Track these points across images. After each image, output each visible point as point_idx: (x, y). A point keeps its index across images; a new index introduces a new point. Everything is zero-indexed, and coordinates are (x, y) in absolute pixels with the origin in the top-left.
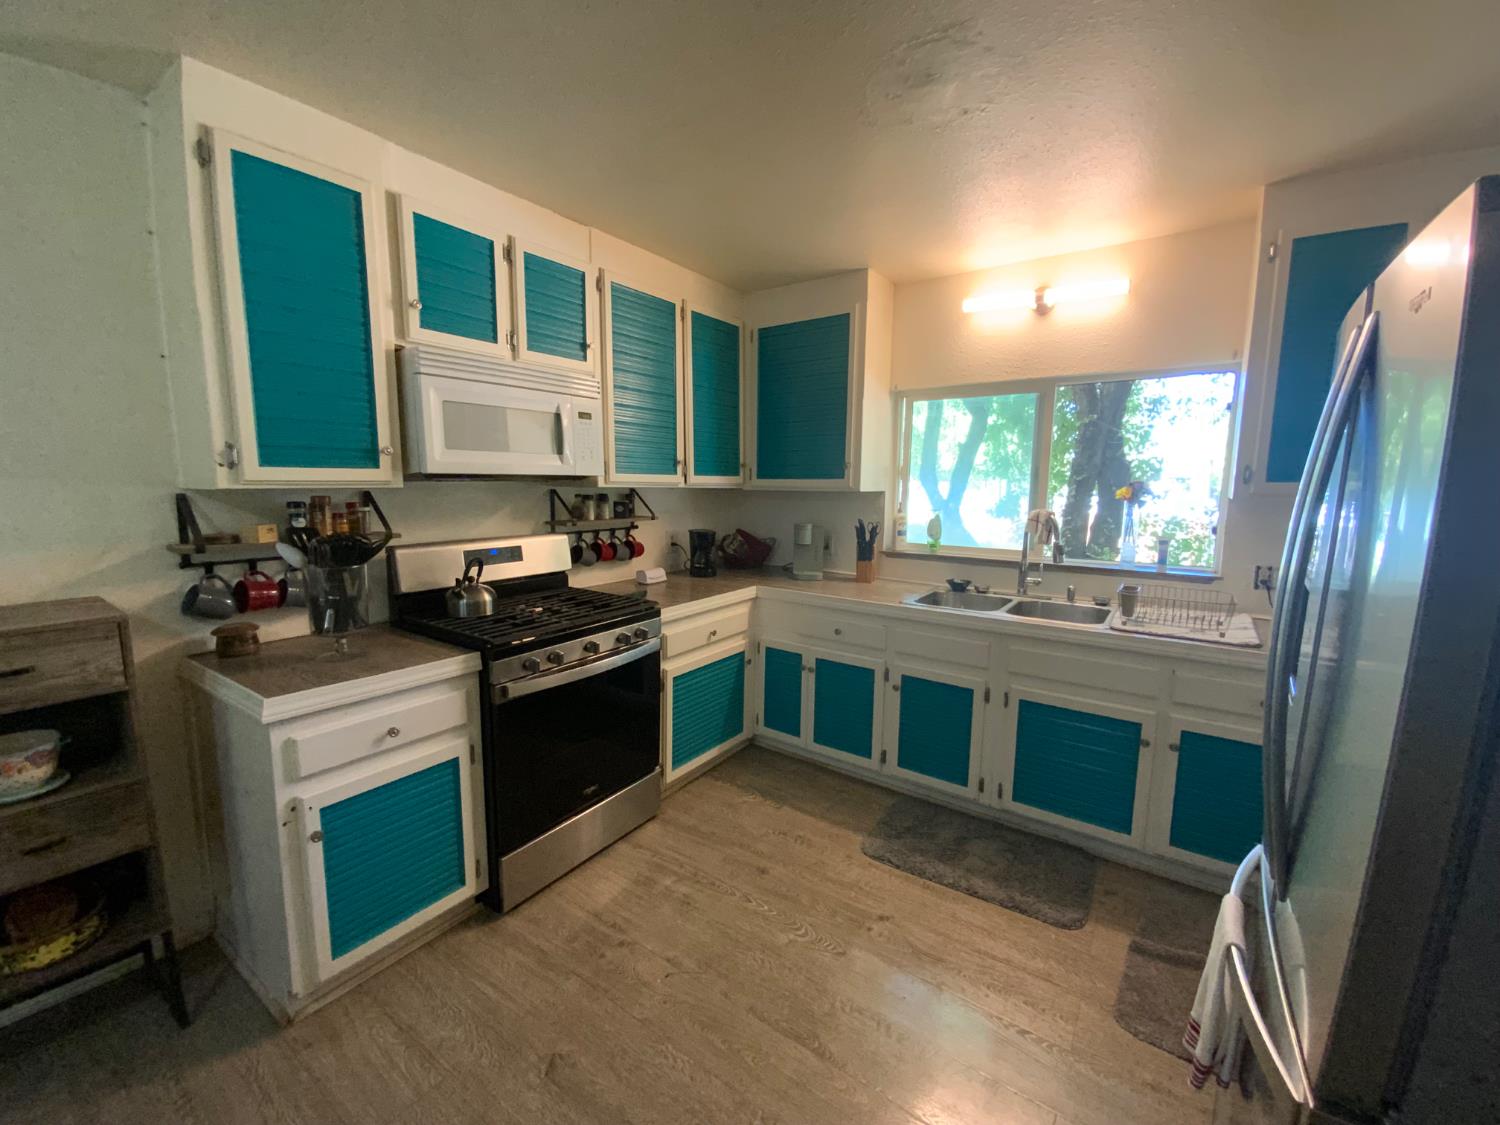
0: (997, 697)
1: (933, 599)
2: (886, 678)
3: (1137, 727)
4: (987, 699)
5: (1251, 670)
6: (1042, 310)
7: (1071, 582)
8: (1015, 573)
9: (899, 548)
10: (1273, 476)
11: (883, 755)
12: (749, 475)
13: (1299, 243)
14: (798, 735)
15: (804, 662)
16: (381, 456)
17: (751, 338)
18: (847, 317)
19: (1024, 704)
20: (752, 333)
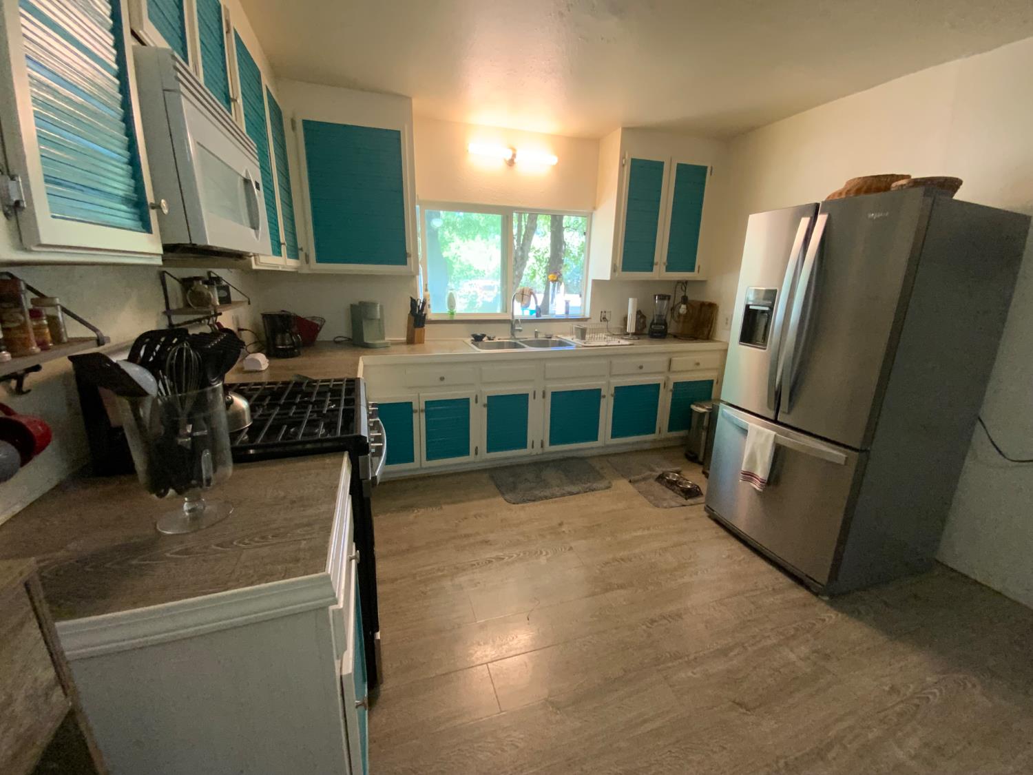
0: (539, 395)
1: (470, 346)
2: (477, 401)
3: (599, 390)
4: (534, 397)
6: (512, 163)
7: (536, 328)
9: (429, 317)
10: (625, 269)
11: (477, 449)
12: (307, 261)
13: (633, 160)
14: (412, 460)
15: (415, 407)
16: (153, 214)
17: (294, 128)
18: (398, 133)
19: (554, 394)
20: (293, 122)
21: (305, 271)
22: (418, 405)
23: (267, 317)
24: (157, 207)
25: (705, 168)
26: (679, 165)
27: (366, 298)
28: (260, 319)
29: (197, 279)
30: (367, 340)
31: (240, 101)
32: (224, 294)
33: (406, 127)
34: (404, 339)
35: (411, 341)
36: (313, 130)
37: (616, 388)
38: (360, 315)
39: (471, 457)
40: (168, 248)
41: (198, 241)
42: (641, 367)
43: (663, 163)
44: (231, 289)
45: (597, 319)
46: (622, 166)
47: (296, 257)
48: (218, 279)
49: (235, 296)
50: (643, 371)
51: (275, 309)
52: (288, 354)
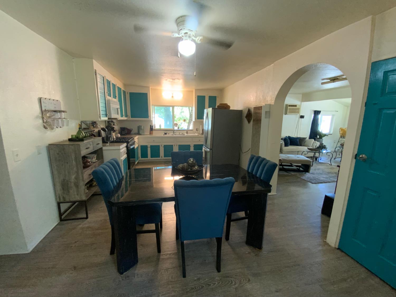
0: (176, 145)
1: (164, 135)
2: (161, 146)
3: (190, 145)
4: (175, 146)
5: (203, 137)
6: (173, 97)
7: (179, 132)
8: (172, 131)
9: (155, 129)
10: (198, 119)
11: (162, 156)
12: (129, 117)
13: (198, 96)
14: (148, 158)
15: (148, 146)
16: (107, 115)
17: (128, 94)
18: (147, 93)
19: (179, 145)
20: (128, 93)
21: (129, 119)
22: (149, 146)
23: (121, 128)
24: (108, 115)
25: (216, 96)
26: (209, 96)
27: (140, 125)
28: (120, 129)
29: (110, 121)
30: (140, 133)
31: (118, 97)
32: (113, 124)
33: (149, 93)
34: (149, 133)
35: (150, 134)
36: (131, 94)
37: (194, 145)
38: (139, 128)
39: (160, 158)
40: (108, 118)
41: (111, 118)
42: (200, 140)
43: (205, 96)
44: (115, 123)
45: (195, 130)
46: (195, 97)
47: (127, 117)
48: (113, 121)
49: (115, 124)
50: (200, 141)
51: (123, 126)
52: (124, 135)
